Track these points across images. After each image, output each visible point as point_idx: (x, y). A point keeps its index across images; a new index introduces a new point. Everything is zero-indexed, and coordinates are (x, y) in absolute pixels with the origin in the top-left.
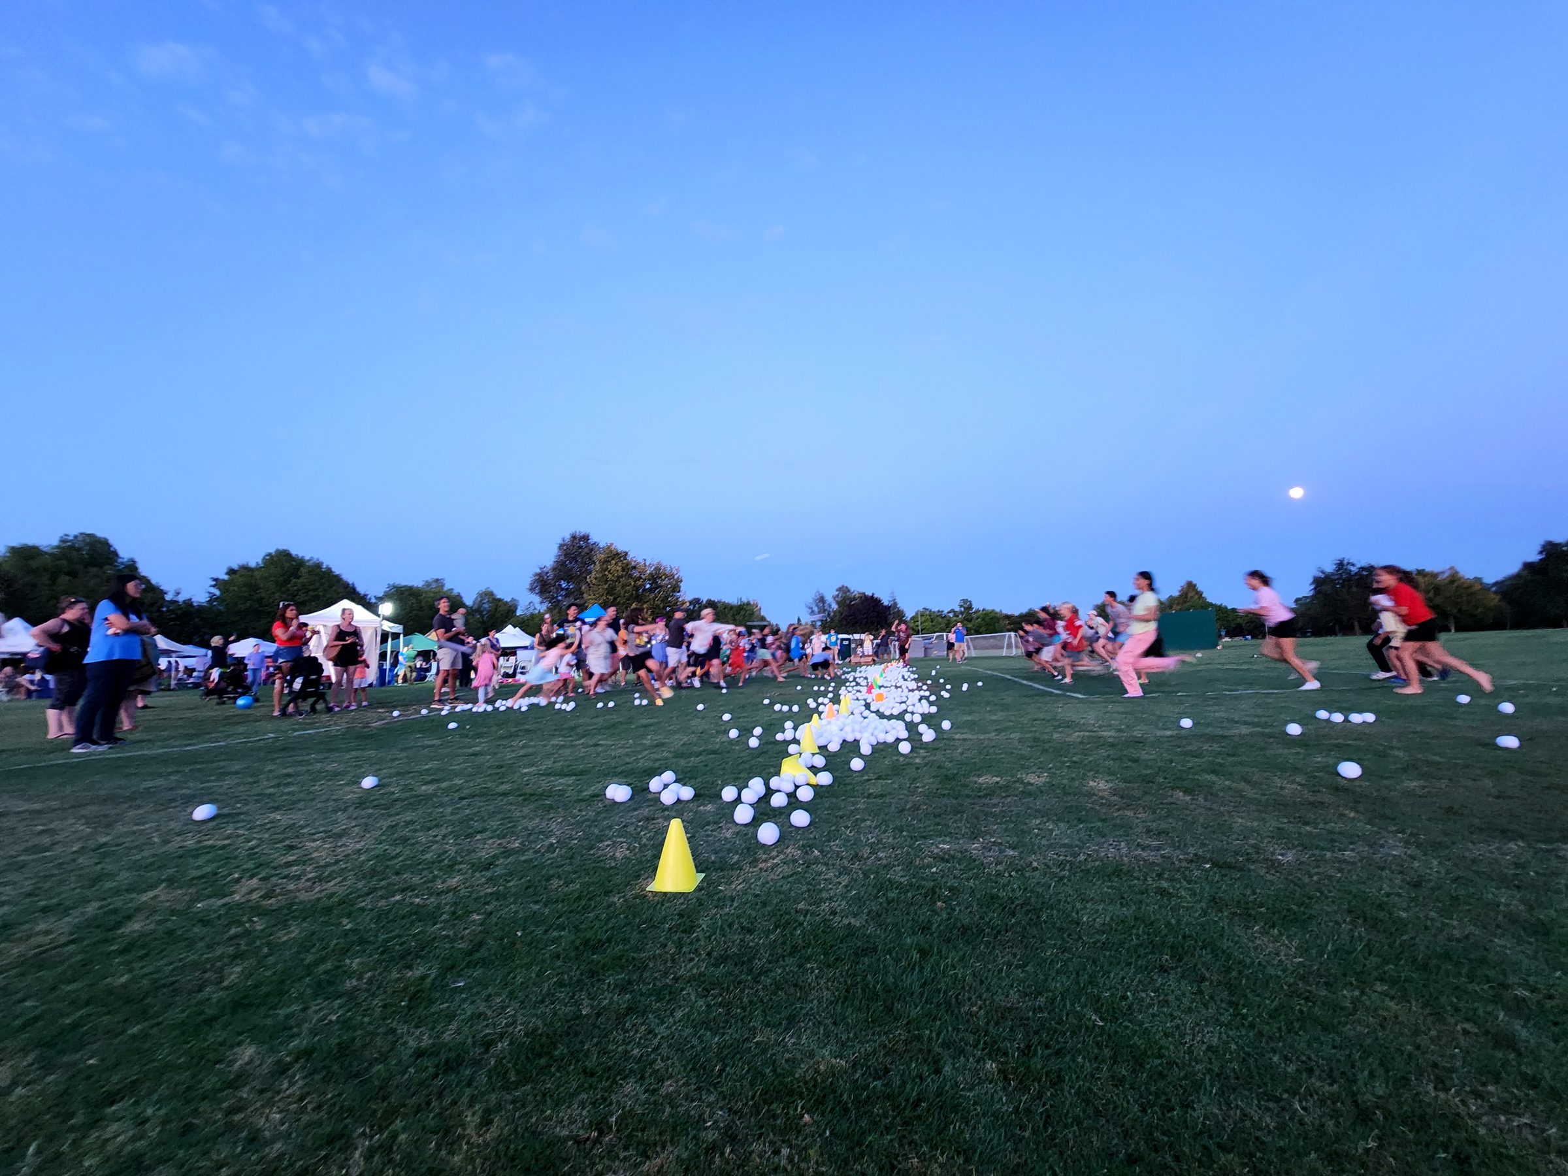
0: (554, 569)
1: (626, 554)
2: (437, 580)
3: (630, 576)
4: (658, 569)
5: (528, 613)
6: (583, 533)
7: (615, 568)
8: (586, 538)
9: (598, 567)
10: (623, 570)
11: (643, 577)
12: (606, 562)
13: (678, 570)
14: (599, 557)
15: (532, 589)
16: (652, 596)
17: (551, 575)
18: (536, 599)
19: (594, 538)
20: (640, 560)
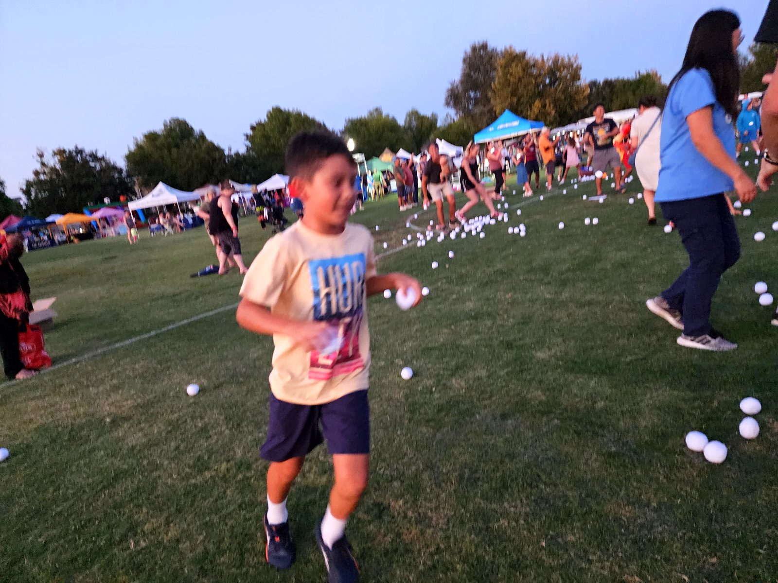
0: (462, 82)
1: (524, 54)
2: (377, 110)
3: (531, 75)
4: (556, 61)
5: (447, 125)
6: (481, 43)
7: (516, 69)
8: (484, 46)
9: (500, 73)
10: (524, 70)
11: (543, 72)
12: (507, 66)
13: (576, 58)
14: (500, 62)
15: (447, 104)
16: (553, 89)
17: (460, 89)
18: (452, 112)
19: (491, 45)
20: (538, 57)
